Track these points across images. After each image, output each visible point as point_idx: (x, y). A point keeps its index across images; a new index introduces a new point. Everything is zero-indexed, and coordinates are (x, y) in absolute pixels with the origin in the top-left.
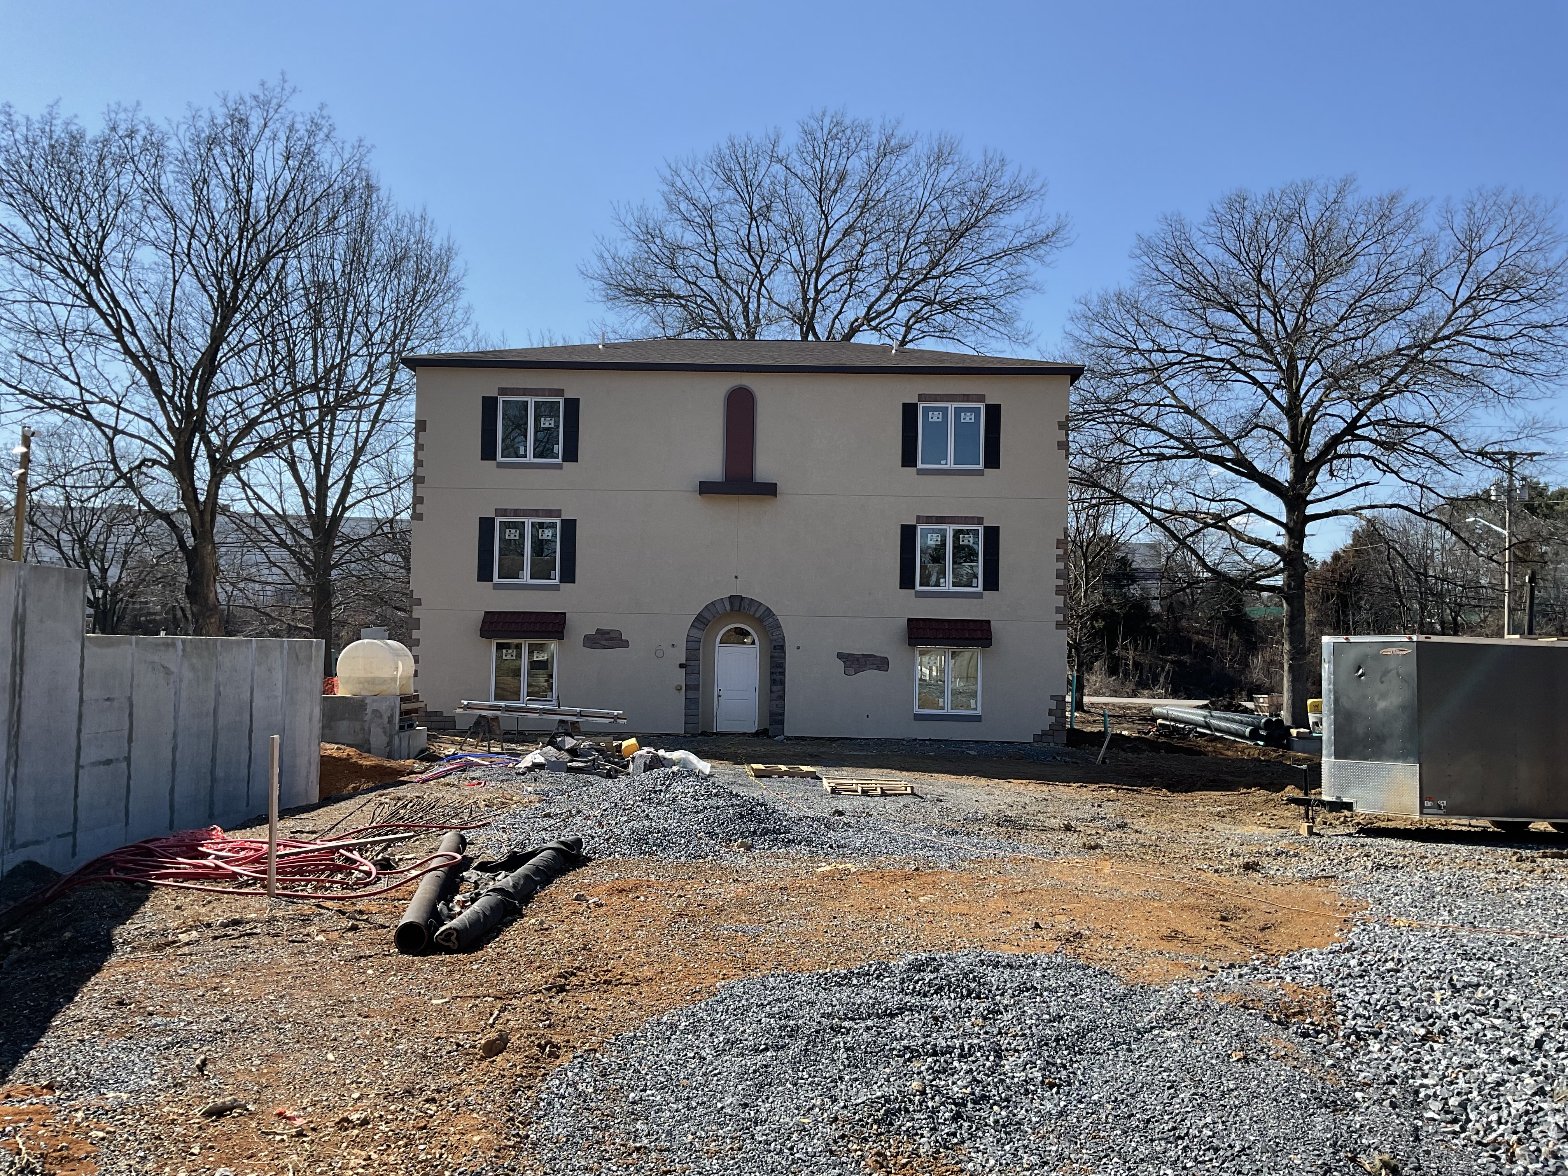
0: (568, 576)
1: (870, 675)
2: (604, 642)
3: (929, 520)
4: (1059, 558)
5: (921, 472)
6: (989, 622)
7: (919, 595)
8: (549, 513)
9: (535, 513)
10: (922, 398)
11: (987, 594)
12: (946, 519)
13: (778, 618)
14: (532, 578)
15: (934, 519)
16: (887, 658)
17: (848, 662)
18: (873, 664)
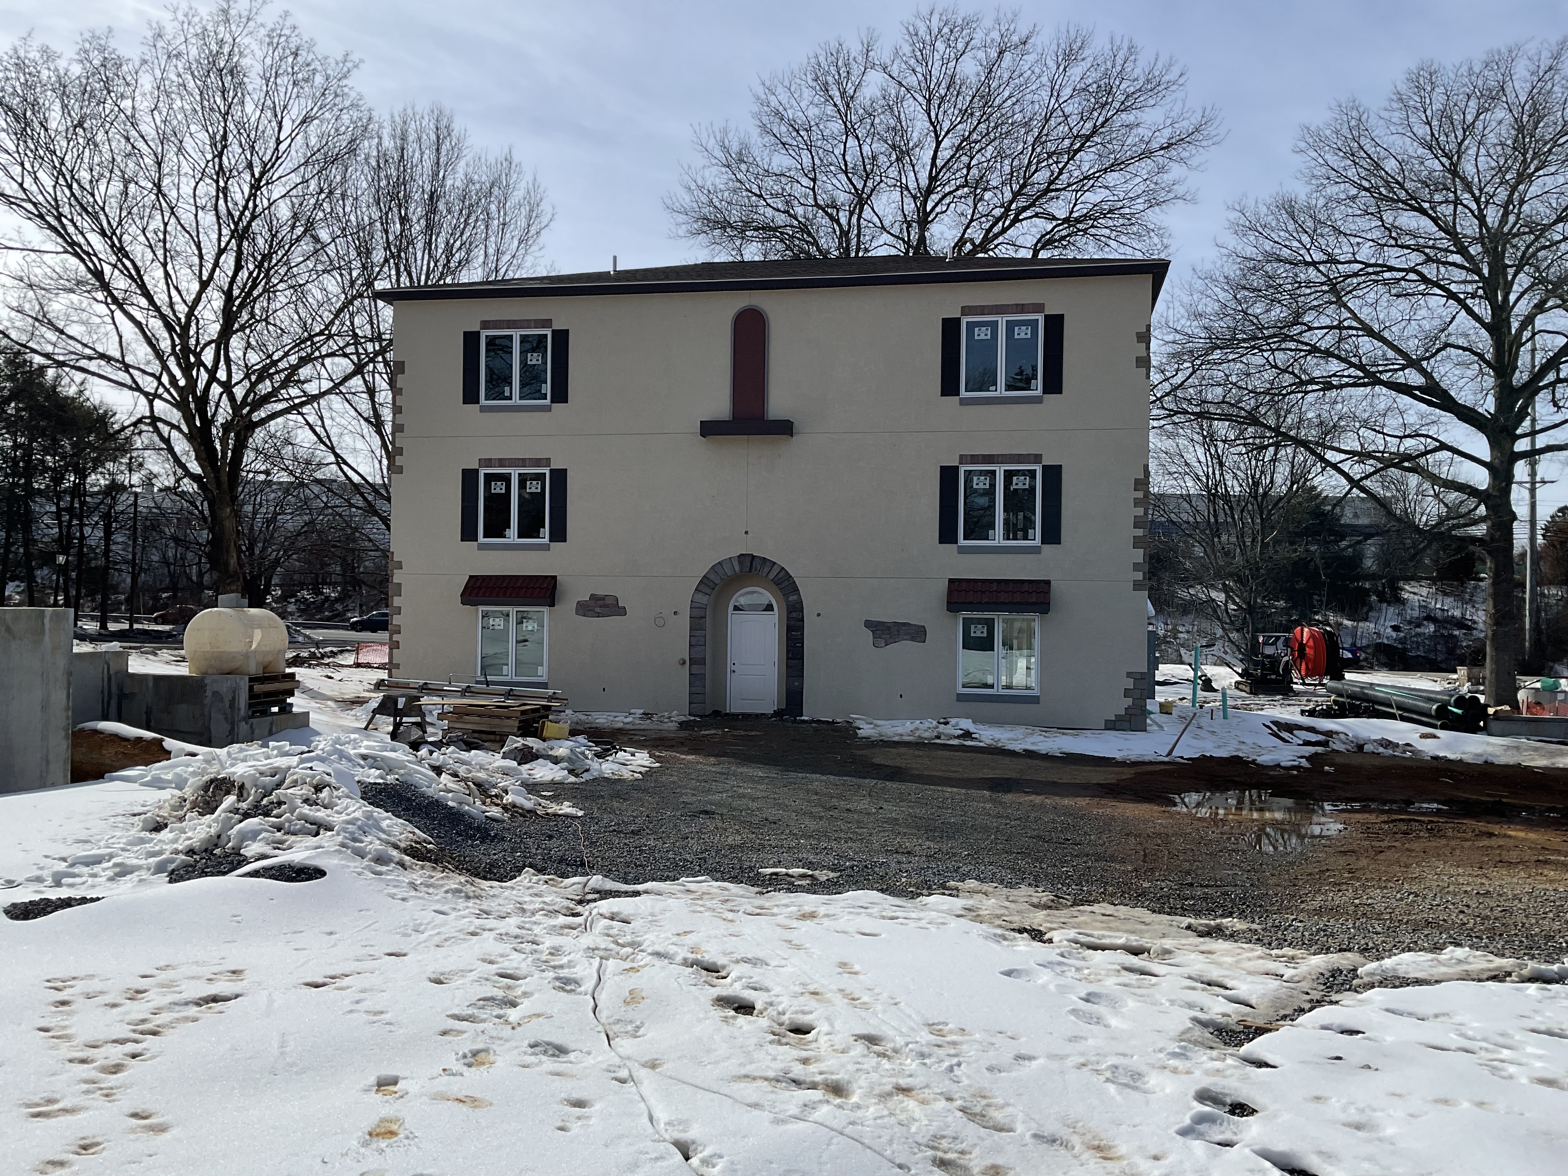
0: (559, 534)
1: (905, 647)
2: (598, 610)
3: (974, 459)
4: (1137, 503)
5: (964, 402)
6: (1048, 583)
7: (963, 550)
8: (537, 462)
9: (522, 462)
10: (966, 311)
11: (1047, 548)
12: (996, 459)
13: (795, 579)
14: (520, 536)
15: (981, 458)
16: (924, 627)
17: (877, 632)
18: (907, 634)
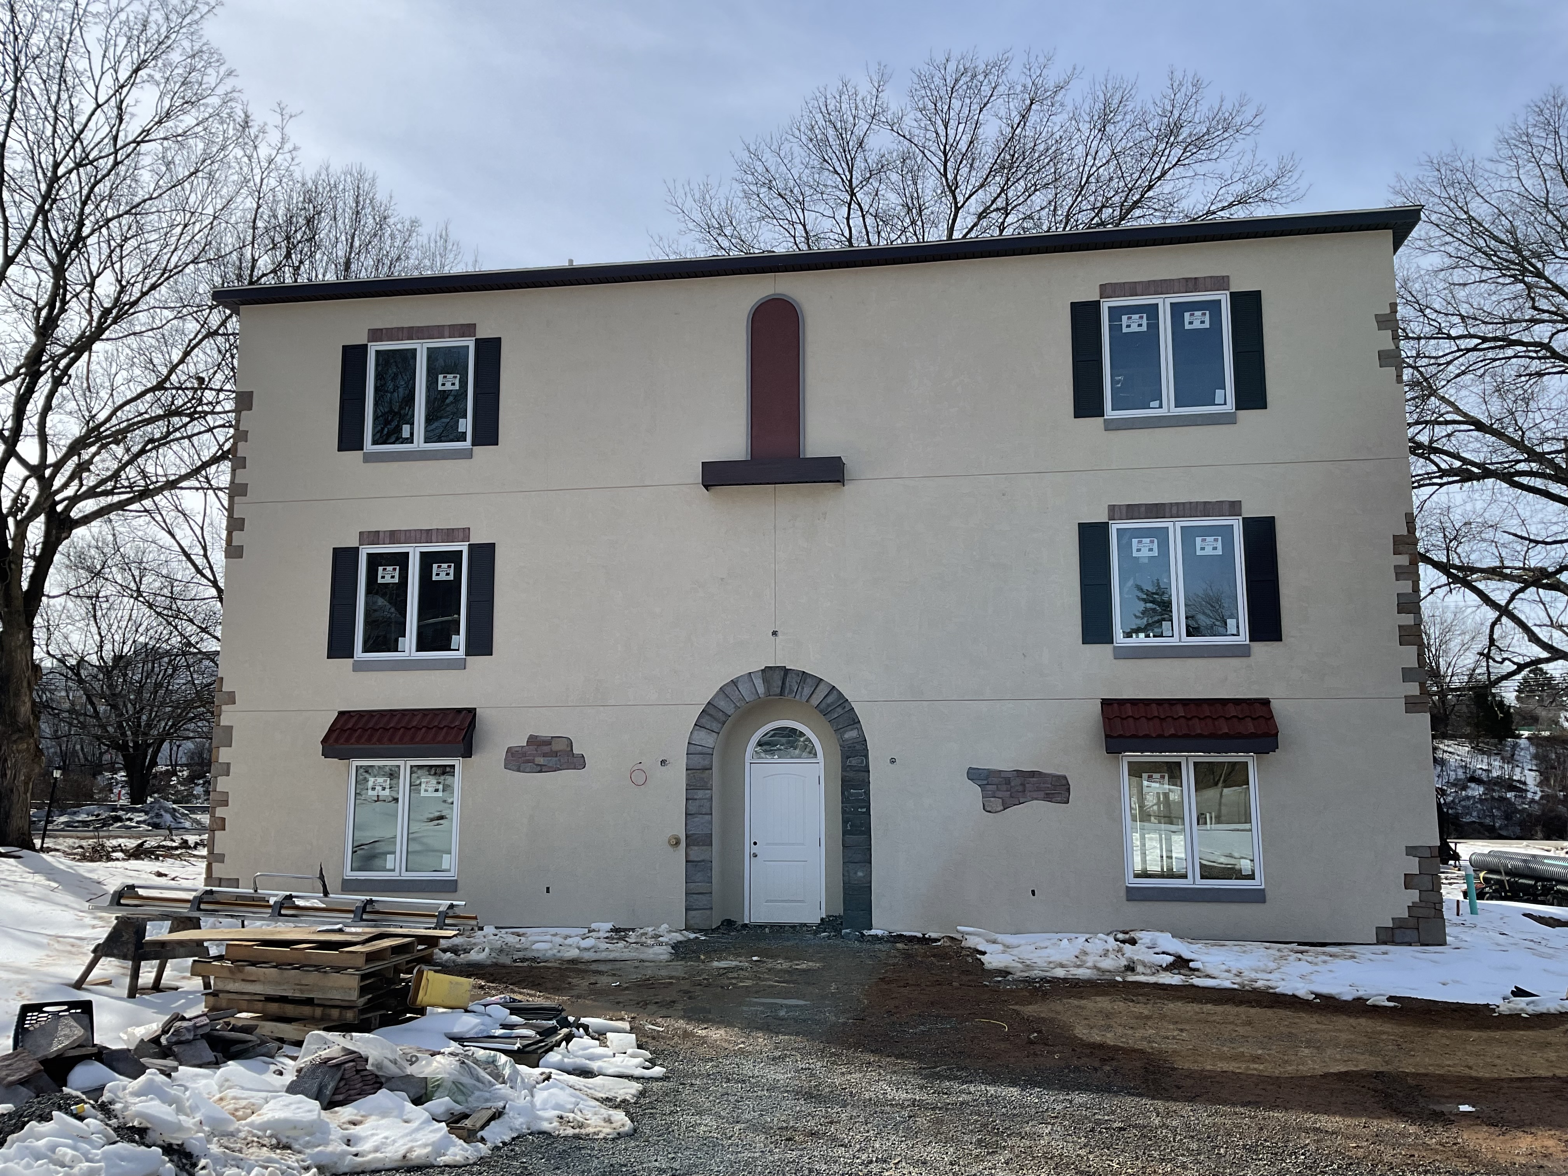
0: (481, 643)
1: (1034, 812)
2: (541, 760)
3: (1132, 511)
5: (1112, 426)
6: (1267, 702)
7: (1123, 653)
8: (449, 535)
9: (427, 535)
10: (1108, 291)
11: (1259, 648)
12: (1167, 510)
13: (853, 705)
14: (420, 649)
15: (1143, 509)
16: (1065, 778)
17: (989, 787)
18: (1039, 790)
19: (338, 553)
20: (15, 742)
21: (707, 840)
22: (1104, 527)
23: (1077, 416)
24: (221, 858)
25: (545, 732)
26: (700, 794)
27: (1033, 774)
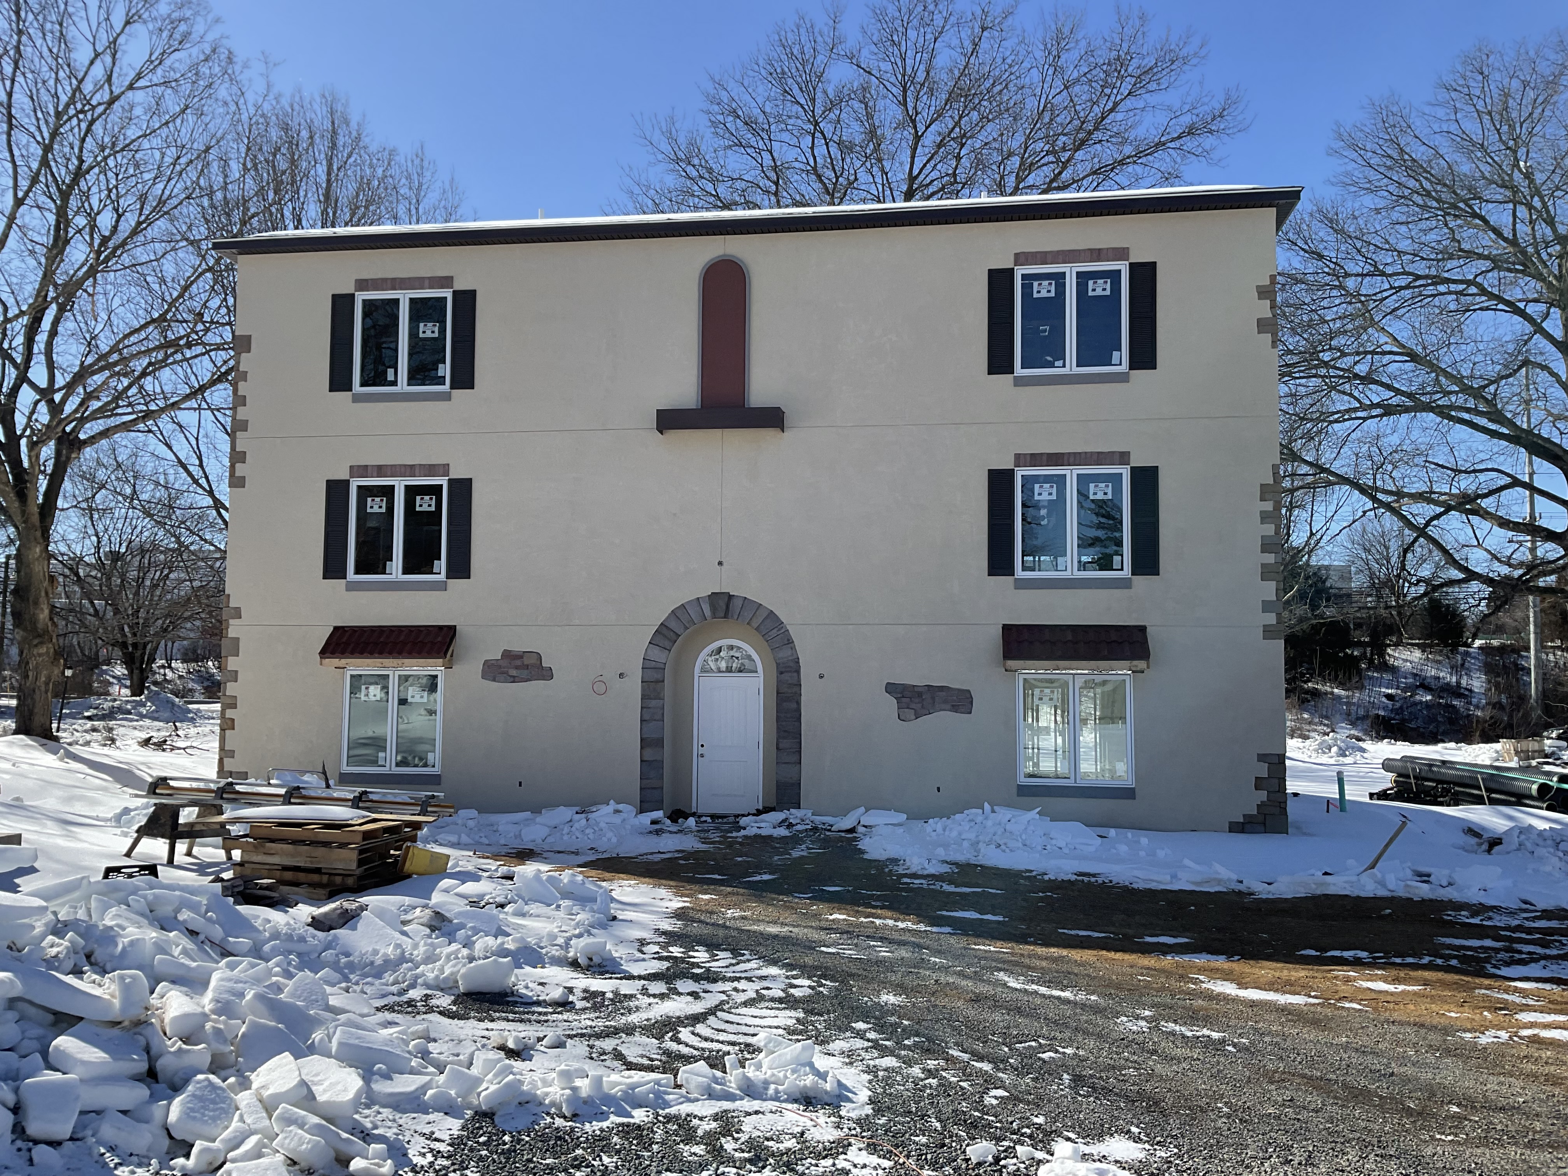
0: (460, 568)
1: (943, 721)
2: (513, 672)
3: (1035, 459)
5: (1021, 382)
6: (1143, 629)
7: (1022, 584)
8: (431, 470)
9: (410, 470)
10: (1021, 259)
11: (1140, 581)
12: (1066, 458)
13: (788, 627)
14: (405, 572)
15: (1045, 458)
16: (969, 691)
17: (904, 700)
18: (945, 702)
19: (331, 484)
20: (36, 646)
21: (659, 743)
22: (1010, 473)
23: (990, 373)
24: (231, 754)
25: (517, 647)
26: (653, 703)
27: (942, 688)
